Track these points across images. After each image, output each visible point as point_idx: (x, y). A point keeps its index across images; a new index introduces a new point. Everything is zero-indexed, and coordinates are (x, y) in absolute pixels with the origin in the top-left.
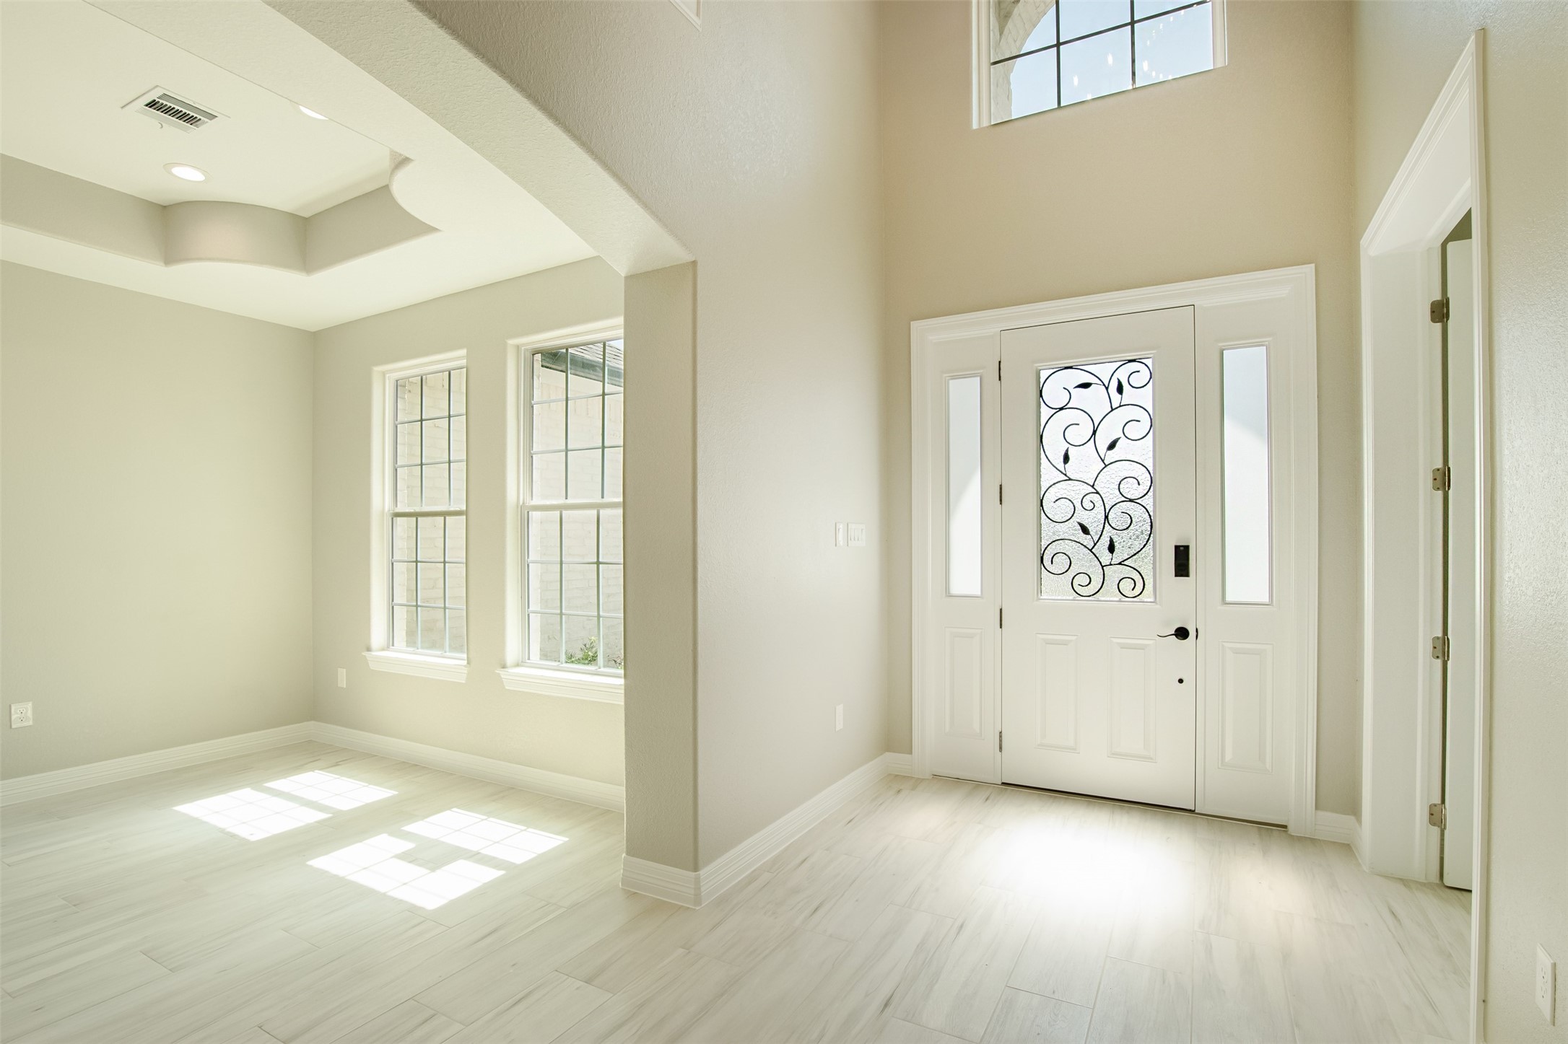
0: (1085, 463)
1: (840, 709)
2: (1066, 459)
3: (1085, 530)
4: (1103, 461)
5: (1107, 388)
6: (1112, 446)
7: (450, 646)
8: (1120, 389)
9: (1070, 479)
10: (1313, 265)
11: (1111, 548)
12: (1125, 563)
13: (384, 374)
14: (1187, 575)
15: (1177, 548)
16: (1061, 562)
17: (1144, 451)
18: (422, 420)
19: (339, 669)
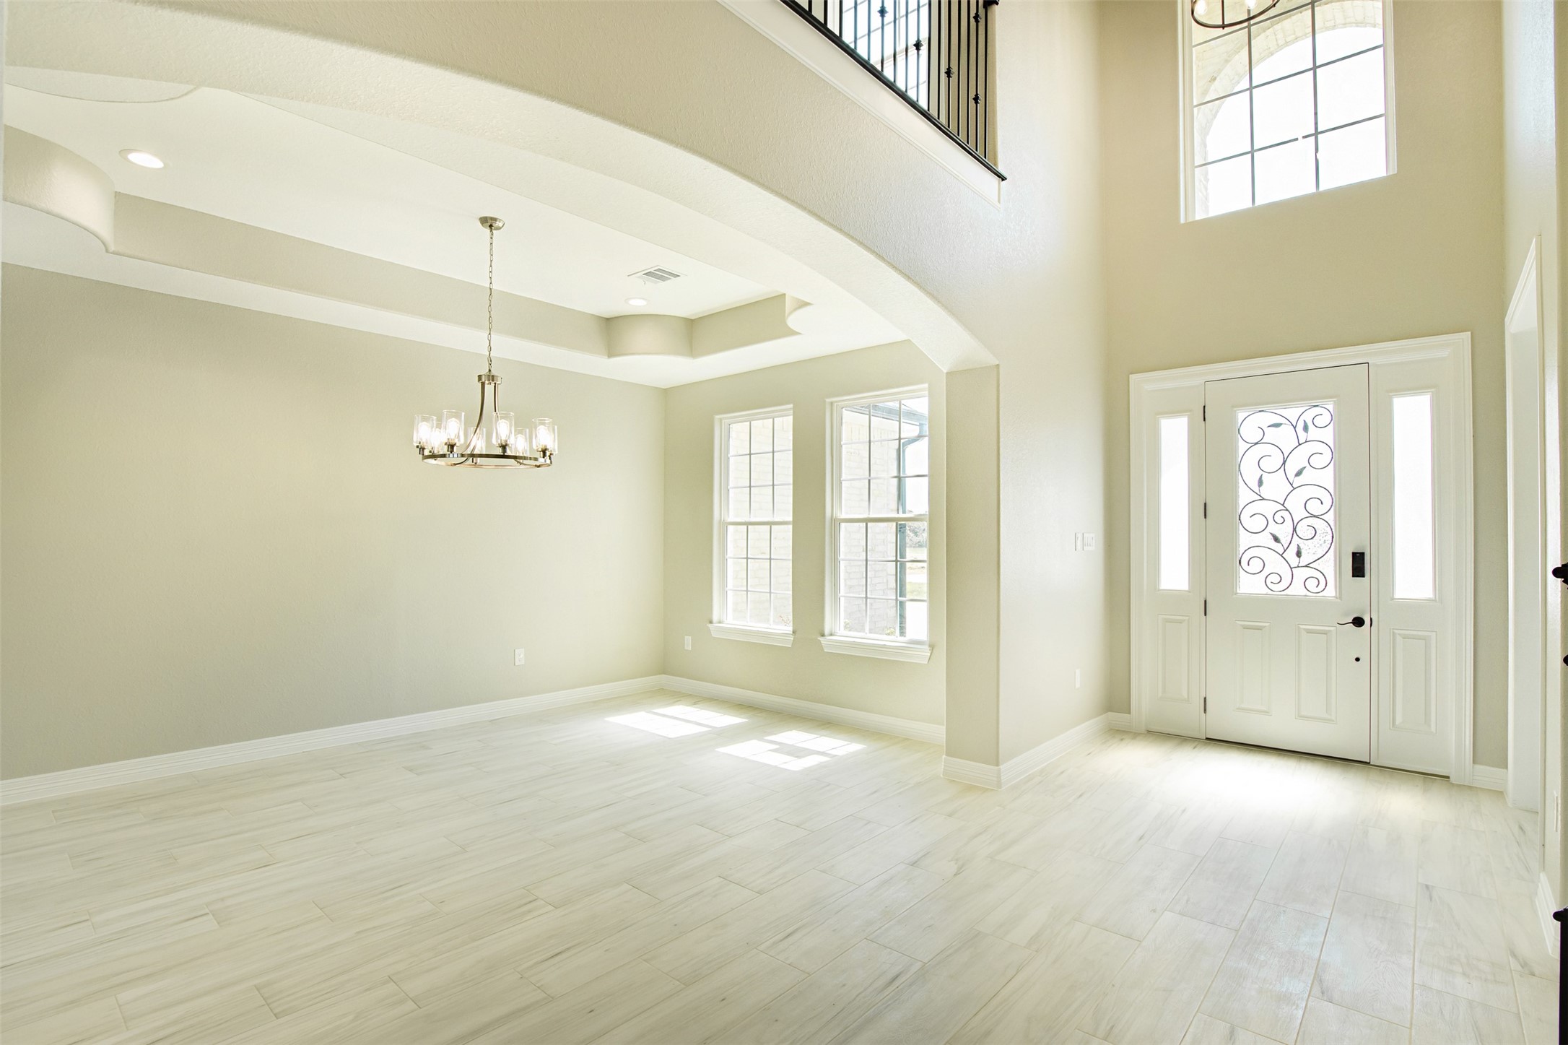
0: (1276, 487)
1: (1078, 672)
2: (1260, 483)
3: (1276, 539)
4: (1291, 485)
5: (1295, 428)
6: (1299, 474)
7: (774, 621)
8: (1306, 428)
9: (1263, 499)
10: (1469, 333)
11: (1299, 554)
12: (1310, 565)
13: (721, 420)
14: (1363, 576)
15: (1354, 554)
16: (1256, 565)
17: (1327, 477)
18: (750, 454)
19: (686, 637)
